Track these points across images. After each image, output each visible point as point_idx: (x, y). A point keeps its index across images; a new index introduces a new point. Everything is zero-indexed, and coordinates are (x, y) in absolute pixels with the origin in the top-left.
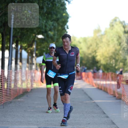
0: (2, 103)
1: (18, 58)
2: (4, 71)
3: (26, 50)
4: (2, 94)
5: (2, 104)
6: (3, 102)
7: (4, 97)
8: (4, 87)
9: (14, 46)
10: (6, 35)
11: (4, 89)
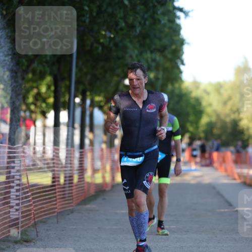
0: (54, 212)
1: (86, 124)
2: (58, 150)
3: (101, 108)
4: (55, 195)
5: (56, 214)
6: (56, 210)
7: (58, 201)
8: (59, 181)
9: (78, 100)
10: (63, 79)
11: (59, 185)
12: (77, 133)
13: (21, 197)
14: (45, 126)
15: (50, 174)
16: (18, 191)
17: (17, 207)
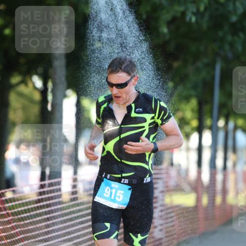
12: (220, 155)
14: (188, 149)
16: (162, 211)
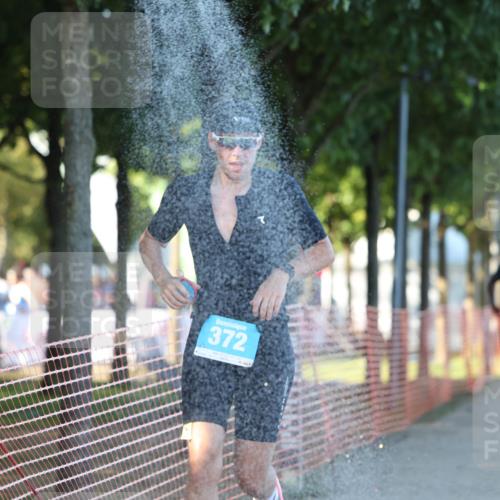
1: (433, 262)
2: (376, 313)
3: (460, 229)
4: (369, 403)
6: (373, 433)
8: (377, 376)
9: (414, 215)
10: (383, 173)
11: (378, 383)
12: (414, 280)
13: (301, 407)
15: (361, 363)
17: (294, 429)
